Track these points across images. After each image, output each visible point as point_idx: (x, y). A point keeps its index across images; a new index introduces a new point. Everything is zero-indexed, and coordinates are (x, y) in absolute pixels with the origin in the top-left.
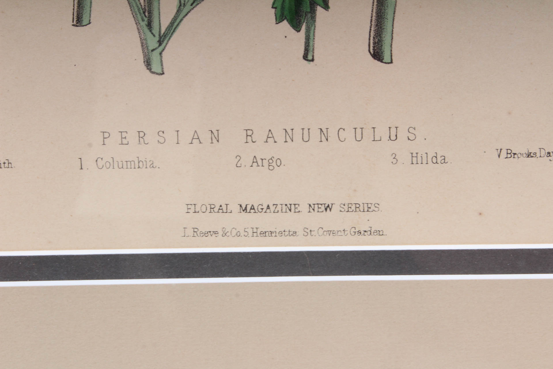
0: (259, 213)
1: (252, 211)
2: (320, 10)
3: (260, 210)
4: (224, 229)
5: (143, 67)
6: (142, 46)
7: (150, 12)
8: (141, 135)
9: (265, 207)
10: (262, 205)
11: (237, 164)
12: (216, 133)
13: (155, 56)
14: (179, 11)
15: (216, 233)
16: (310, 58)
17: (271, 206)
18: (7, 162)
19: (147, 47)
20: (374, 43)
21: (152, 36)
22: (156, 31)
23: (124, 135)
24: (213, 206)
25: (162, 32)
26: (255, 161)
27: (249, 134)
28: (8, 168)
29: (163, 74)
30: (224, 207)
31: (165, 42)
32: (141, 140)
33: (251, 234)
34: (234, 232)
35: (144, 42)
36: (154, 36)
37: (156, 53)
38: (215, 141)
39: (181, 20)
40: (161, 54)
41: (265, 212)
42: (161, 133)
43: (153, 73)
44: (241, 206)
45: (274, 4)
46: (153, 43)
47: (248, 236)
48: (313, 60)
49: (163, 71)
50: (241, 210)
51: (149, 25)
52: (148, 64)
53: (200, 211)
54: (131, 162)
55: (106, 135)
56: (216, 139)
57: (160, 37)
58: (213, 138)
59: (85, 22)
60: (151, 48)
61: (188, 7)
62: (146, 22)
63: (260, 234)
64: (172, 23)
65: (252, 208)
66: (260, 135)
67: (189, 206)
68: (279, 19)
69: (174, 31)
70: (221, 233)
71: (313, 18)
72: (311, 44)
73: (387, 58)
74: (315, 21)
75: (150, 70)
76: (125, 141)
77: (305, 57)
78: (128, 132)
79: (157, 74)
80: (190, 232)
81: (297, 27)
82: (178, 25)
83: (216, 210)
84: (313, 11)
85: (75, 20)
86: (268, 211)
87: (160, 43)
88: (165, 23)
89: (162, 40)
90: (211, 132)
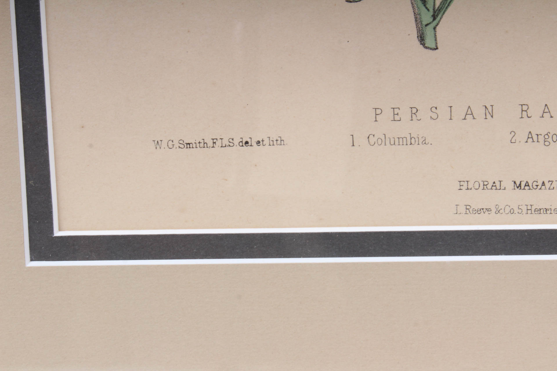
0: (533, 190)
1: (527, 188)
3: (535, 187)
4: (497, 207)
5: (417, 42)
6: (416, 21)
8: (414, 112)
9: (540, 184)
10: (537, 182)
11: (511, 139)
12: (490, 109)
13: (429, 31)
15: (488, 210)
17: (546, 183)
18: (279, 139)
19: (421, 22)
21: (426, 10)
22: (430, 5)
23: (396, 111)
24: (486, 183)
25: (437, 7)
26: (530, 136)
27: (524, 109)
28: (281, 145)
29: (437, 48)
30: (498, 184)
31: (440, 16)
32: (414, 116)
33: (525, 211)
34: (508, 209)
35: (418, 17)
36: (428, 10)
37: (430, 27)
38: (489, 116)
40: (435, 28)
41: (540, 189)
42: (434, 109)
43: (427, 48)
44: (515, 183)
46: (427, 17)
47: (522, 213)
49: (436, 46)
50: (515, 186)
51: (425, 2)
52: (422, 39)
53: (473, 188)
54: (403, 138)
55: (378, 111)
56: (490, 114)
57: (434, 12)
58: (488, 114)
60: (425, 23)
63: (535, 211)
65: (527, 184)
66: (535, 111)
67: (462, 183)
69: (448, 5)
70: (494, 210)
75: (423, 44)
76: (397, 118)
78: (400, 109)
79: (431, 49)
80: (462, 209)
83: (489, 186)
86: (543, 187)
87: (434, 17)
89: (437, 14)
90: (485, 107)
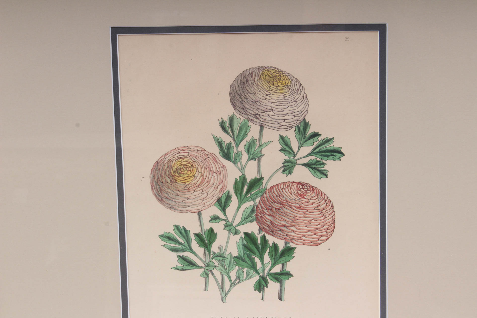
2: (265, 288)
5: (221, 301)
7: (223, 288)
13: (224, 299)
14: (230, 288)
16: (263, 299)
20: (280, 296)
22: (224, 292)
25: (226, 293)
31: (227, 295)
35: (221, 295)
39: (231, 290)
40: (226, 298)
43: (224, 303)
45: (254, 286)
46: (224, 295)
48: (264, 300)
51: (223, 291)
52: (222, 300)
57: (225, 294)
59: (207, 290)
60: (223, 297)
61: (232, 287)
62: (222, 290)
64: (228, 291)
68: (256, 290)
69: (229, 293)
71: (264, 290)
72: (264, 296)
73: (283, 300)
74: (264, 291)
75: (223, 302)
77: (262, 299)
79: (225, 303)
81: (260, 292)
82: (230, 291)
84: (264, 288)
85: (204, 289)
87: (225, 295)
88: (227, 290)
